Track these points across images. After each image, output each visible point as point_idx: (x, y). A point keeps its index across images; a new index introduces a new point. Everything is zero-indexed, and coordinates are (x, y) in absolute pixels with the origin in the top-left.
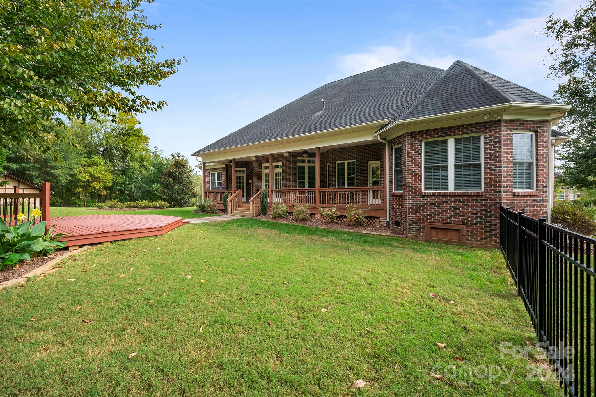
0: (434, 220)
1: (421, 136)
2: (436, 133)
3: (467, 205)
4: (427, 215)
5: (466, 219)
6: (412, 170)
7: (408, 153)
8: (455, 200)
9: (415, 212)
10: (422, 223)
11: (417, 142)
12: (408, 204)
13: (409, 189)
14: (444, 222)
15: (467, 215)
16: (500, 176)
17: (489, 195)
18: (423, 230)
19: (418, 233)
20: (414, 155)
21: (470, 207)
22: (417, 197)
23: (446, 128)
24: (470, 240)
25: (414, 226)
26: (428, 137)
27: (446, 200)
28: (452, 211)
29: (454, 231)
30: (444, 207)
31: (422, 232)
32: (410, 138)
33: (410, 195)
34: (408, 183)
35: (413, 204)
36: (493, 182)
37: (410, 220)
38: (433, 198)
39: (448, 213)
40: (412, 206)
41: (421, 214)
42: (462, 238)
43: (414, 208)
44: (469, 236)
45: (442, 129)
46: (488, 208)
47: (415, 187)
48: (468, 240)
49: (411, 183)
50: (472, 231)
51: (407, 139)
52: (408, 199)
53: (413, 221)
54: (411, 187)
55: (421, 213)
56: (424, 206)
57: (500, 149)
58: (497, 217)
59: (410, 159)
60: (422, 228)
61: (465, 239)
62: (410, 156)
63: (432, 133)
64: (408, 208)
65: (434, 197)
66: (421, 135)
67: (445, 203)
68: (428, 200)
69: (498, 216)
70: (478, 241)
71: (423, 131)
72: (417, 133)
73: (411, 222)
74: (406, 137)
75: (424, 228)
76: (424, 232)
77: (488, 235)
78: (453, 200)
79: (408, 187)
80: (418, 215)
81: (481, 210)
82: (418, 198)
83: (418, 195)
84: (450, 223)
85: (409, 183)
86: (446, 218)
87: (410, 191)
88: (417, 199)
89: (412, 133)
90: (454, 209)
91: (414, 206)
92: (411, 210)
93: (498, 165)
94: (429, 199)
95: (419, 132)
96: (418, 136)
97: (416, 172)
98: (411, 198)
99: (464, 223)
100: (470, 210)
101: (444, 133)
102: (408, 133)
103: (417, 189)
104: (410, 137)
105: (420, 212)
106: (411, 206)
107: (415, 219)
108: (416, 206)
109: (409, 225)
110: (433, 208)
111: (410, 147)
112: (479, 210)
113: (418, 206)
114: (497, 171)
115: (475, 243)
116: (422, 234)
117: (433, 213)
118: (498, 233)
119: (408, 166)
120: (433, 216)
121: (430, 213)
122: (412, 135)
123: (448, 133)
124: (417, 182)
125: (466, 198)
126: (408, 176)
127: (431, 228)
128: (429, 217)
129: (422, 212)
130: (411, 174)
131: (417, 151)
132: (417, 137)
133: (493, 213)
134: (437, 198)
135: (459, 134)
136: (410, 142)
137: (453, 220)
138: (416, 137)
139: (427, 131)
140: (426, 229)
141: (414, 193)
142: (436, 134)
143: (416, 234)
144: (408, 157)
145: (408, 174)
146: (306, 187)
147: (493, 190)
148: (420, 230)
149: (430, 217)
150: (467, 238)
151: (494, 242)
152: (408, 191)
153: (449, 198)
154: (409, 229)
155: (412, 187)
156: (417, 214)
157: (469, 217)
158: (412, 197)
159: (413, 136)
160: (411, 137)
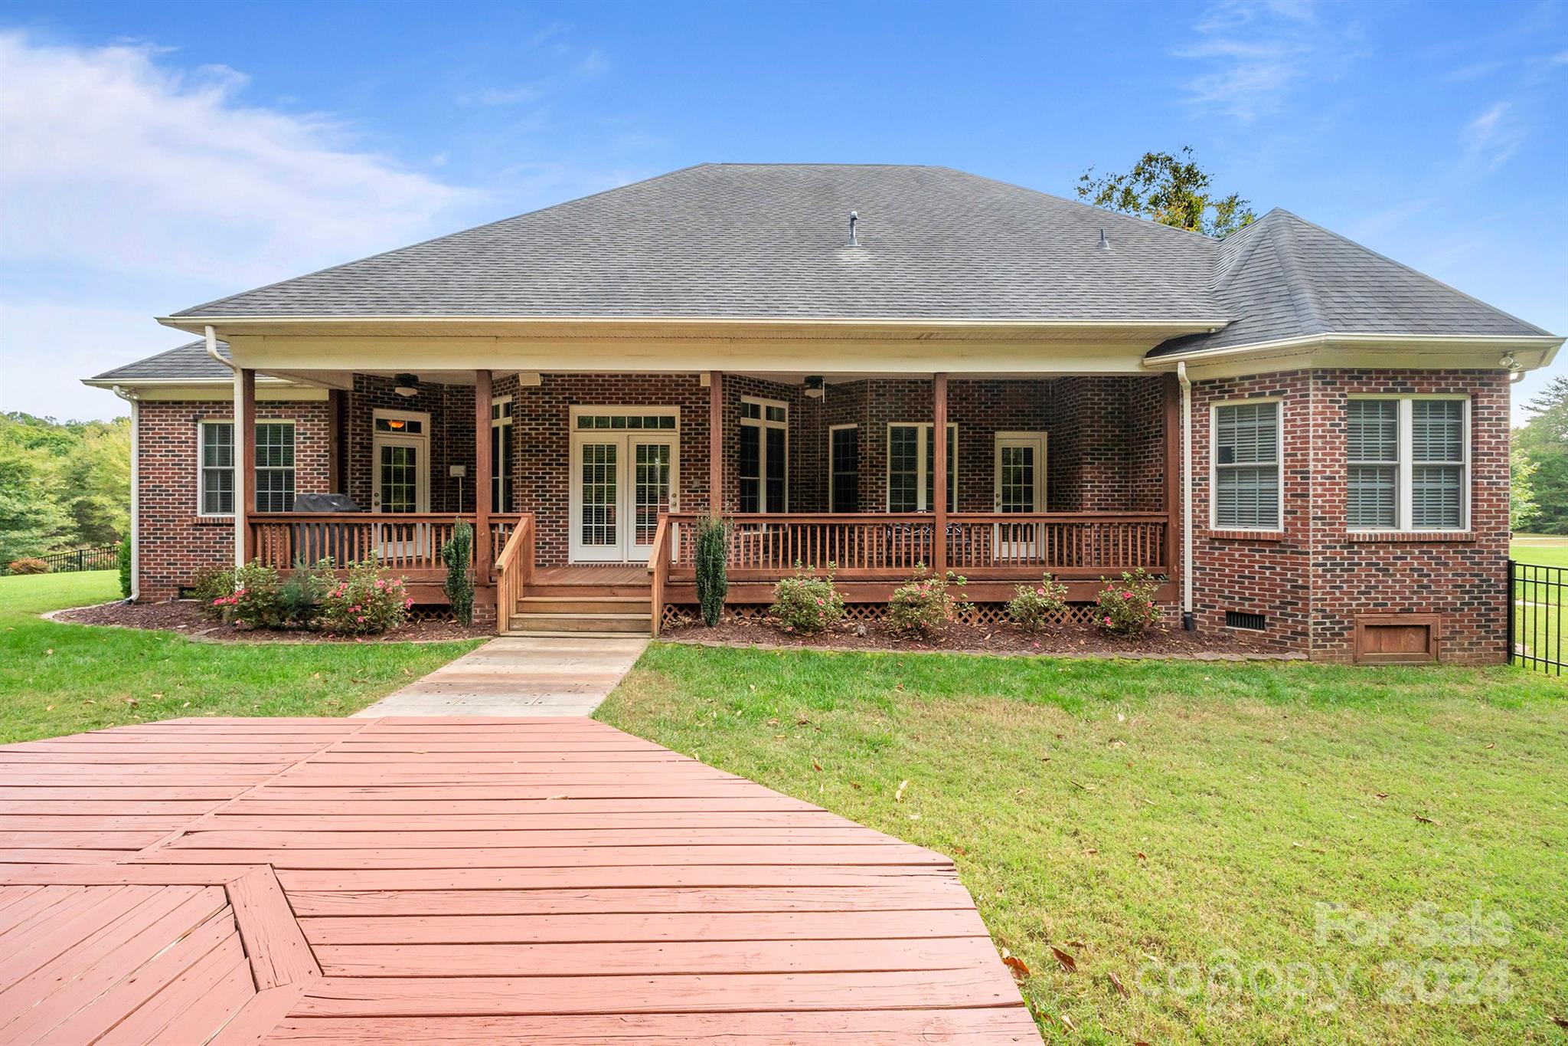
0: (1375, 605)
1: (1347, 384)
2: (1382, 381)
3: (1446, 564)
4: (1359, 593)
5: (1442, 598)
6: (1325, 472)
7: (1315, 425)
8: (1421, 552)
9: (1331, 587)
10: (1346, 617)
11: (1338, 398)
12: (1314, 565)
13: (1316, 524)
14: (1398, 609)
15: (1445, 588)
16: (1506, 498)
17: (1487, 541)
18: (1349, 634)
19: (1336, 643)
20: (1329, 431)
21: (1451, 570)
22: (1335, 547)
23: (1403, 372)
24: (1450, 650)
25: (1328, 625)
26: (1364, 390)
27: (1402, 553)
28: (1414, 581)
29: (1412, 629)
30: (1399, 570)
31: (1346, 641)
32: (1320, 386)
33: (1319, 542)
34: (1314, 507)
35: (1326, 565)
36: (1493, 510)
37: (1316, 610)
38: (1374, 548)
39: (1405, 587)
40: (1324, 570)
41: (1345, 593)
42: (1433, 644)
43: (1329, 576)
44: (1448, 639)
45: (1396, 372)
46: (1484, 570)
47: (1331, 518)
48: (1445, 650)
49: (1322, 507)
50: (1453, 627)
51: (1311, 387)
52: (1314, 553)
53: (1325, 611)
54: (1321, 518)
55: (1345, 589)
56: (1353, 570)
57: (1506, 437)
58: (1499, 592)
59: (1320, 441)
60: (1345, 629)
61: (1440, 648)
62: (1320, 433)
63: (1371, 378)
64: (1314, 576)
65: (1376, 547)
66: (1346, 379)
67: (1399, 562)
68: (1361, 553)
69: (1501, 588)
70: (1465, 650)
71: (1351, 371)
72: (1338, 373)
73: (1320, 615)
74: (1311, 381)
75: (1351, 628)
76: (1351, 640)
77: (1483, 633)
78: (1417, 552)
79: (1314, 518)
80: (1338, 594)
81: (1471, 575)
82: (1338, 549)
83: (1338, 542)
84: (1409, 611)
85: (1318, 507)
86: (1402, 598)
87: (1319, 530)
88: (1336, 553)
89: (1325, 371)
90: (1418, 576)
91: (1328, 571)
92: (1320, 582)
93: (1503, 473)
94: (1364, 552)
95: (1344, 371)
96: (1341, 384)
97: (1334, 478)
98: (1320, 549)
99: (1438, 610)
100: (1450, 576)
101: (1400, 384)
102: (1315, 371)
103: (1337, 526)
104: (1320, 382)
105: (1342, 587)
106: (1320, 572)
107: (1329, 605)
108: (1334, 570)
109: (1315, 624)
110: (1374, 576)
111: (1320, 409)
112: (1468, 577)
113: (1338, 572)
114: (1502, 486)
115: (1458, 657)
116: (1345, 645)
117: (1373, 587)
118: (1501, 626)
119: (1314, 460)
120: (1373, 595)
121: (1366, 587)
122: (1325, 378)
123: (1409, 385)
124: (1337, 507)
125: (1442, 549)
126: (1315, 490)
127: (1366, 627)
128: (1363, 600)
129: (1349, 587)
130: (1321, 484)
131: (1337, 421)
132: (1338, 385)
133: (1492, 582)
134: (1381, 548)
135: (1430, 392)
136: (1320, 397)
137: (1415, 604)
138: (1335, 383)
139: (1362, 372)
140: (1354, 632)
141: (1328, 536)
142: (1381, 384)
143: (1332, 646)
144: (1314, 437)
145: (1314, 484)
146: (763, 511)
147: (1494, 529)
148: (1342, 635)
149: (1366, 598)
150: (1443, 644)
151: (1494, 648)
152: (1315, 530)
153: (1408, 549)
154: (1314, 635)
155: (1325, 518)
156: (1334, 593)
157: (1448, 593)
158: (1323, 547)
159: (1328, 379)
160: (1323, 383)
